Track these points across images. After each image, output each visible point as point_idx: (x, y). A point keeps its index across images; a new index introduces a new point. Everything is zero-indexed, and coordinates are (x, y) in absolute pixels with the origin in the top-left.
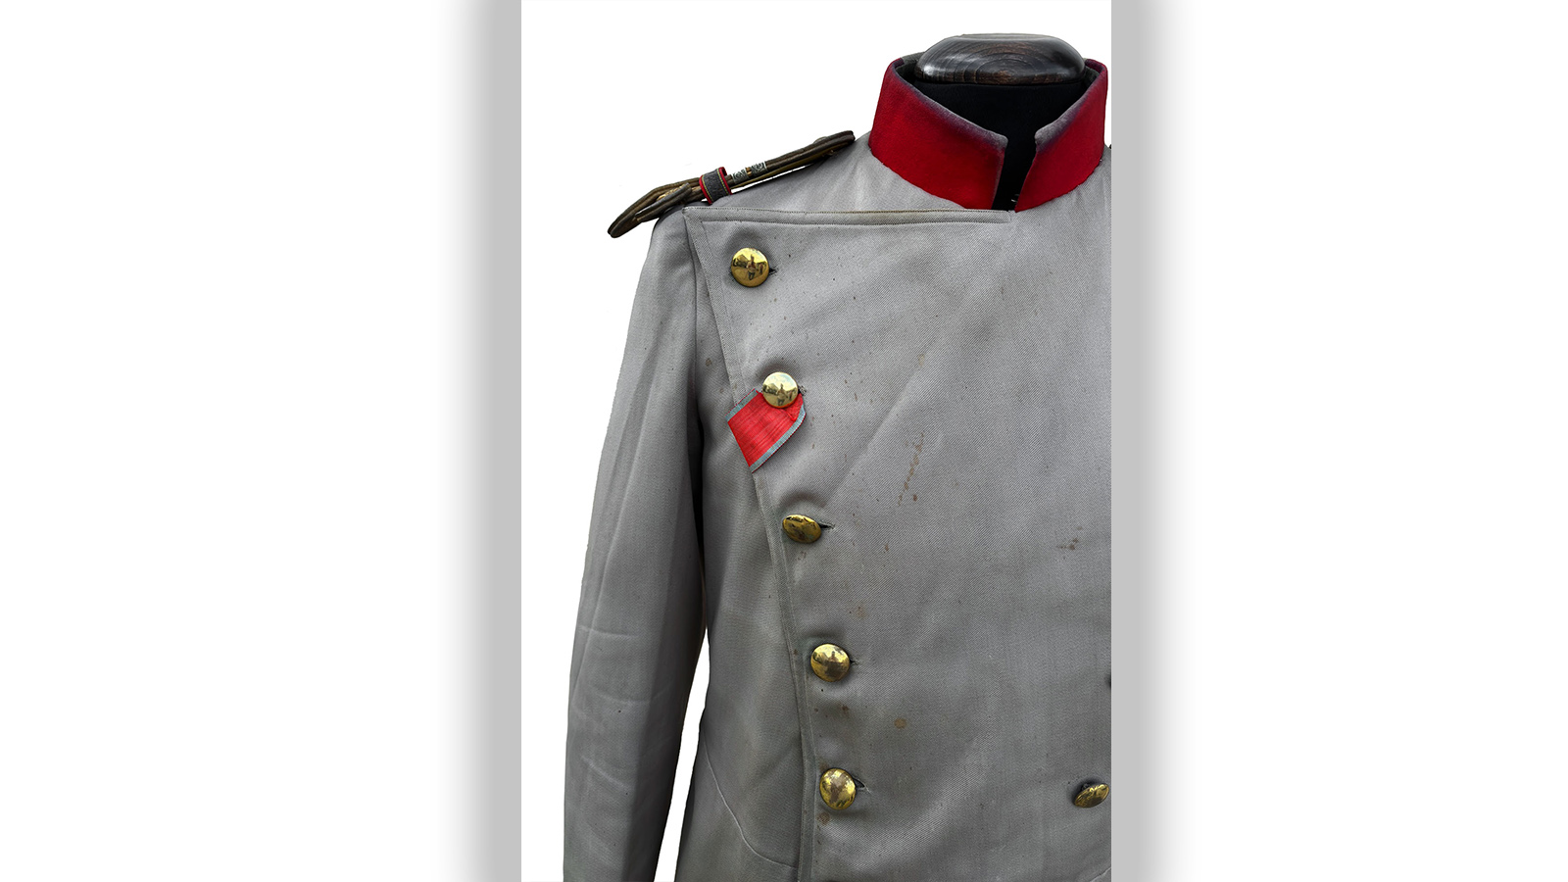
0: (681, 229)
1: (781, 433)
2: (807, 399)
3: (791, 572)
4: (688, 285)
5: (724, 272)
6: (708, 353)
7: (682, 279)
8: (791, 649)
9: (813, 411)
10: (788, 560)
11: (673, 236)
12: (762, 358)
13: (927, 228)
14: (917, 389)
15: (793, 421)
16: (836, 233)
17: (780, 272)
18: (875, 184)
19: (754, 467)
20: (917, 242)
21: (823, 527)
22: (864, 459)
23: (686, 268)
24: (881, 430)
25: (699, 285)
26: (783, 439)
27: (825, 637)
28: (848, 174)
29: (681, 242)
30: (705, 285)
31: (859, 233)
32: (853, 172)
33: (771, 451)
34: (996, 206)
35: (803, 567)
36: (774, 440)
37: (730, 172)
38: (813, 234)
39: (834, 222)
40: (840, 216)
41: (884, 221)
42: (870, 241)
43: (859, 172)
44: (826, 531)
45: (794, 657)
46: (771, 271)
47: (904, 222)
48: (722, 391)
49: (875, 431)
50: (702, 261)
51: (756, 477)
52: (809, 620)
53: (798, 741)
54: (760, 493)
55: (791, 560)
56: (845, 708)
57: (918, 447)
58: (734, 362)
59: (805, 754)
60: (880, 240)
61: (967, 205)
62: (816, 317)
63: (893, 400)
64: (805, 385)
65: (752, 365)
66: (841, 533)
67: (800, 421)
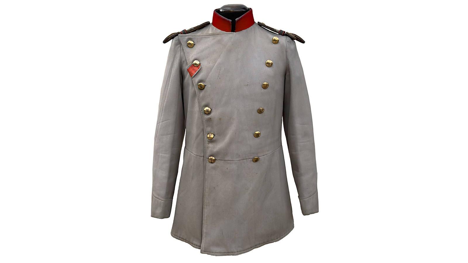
0: (178, 39)
1: (197, 70)
2: (201, 65)
3: (200, 96)
4: (180, 48)
5: (186, 45)
6: (184, 59)
7: (178, 47)
8: (201, 110)
9: (202, 66)
10: (199, 93)
11: (176, 40)
12: (193, 58)
13: (220, 36)
14: (219, 61)
15: (199, 68)
16: (205, 37)
17: (196, 45)
18: (213, 29)
19: (192, 77)
20: (219, 38)
21: (205, 86)
22: (211, 73)
23: (179, 45)
24: (214, 68)
25: (181, 48)
26: (197, 71)
27: (206, 106)
28: (208, 29)
29: (178, 41)
30: (183, 48)
31: (209, 37)
32: (209, 28)
33: (195, 74)
34: (232, 31)
35: (202, 93)
36: (196, 72)
37: (186, 30)
38: (201, 38)
39: (205, 36)
40: (206, 35)
41: (213, 35)
42: (211, 38)
43: (210, 28)
44: (206, 87)
45: (201, 112)
46: (194, 45)
47: (217, 35)
48: (186, 66)
49: (213, 68)
50: (182, 43)
51: (193, 79)
52: (203, 103)
53: (203, 130)
54: (194, 82)
55: (200, 93)
56: (211, 118)
57: (220, 70)
58: (188, 60)
59: (204, 132)
60: (213, 38)
61: (227, 32)
62: (202, 51)
63: (216, 62)
64: (201, 62)
65: (191, 60)
66: (208, 86)
67: (200, 68)
